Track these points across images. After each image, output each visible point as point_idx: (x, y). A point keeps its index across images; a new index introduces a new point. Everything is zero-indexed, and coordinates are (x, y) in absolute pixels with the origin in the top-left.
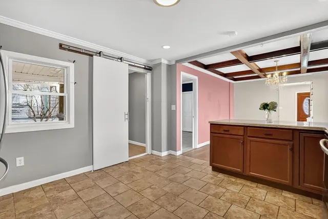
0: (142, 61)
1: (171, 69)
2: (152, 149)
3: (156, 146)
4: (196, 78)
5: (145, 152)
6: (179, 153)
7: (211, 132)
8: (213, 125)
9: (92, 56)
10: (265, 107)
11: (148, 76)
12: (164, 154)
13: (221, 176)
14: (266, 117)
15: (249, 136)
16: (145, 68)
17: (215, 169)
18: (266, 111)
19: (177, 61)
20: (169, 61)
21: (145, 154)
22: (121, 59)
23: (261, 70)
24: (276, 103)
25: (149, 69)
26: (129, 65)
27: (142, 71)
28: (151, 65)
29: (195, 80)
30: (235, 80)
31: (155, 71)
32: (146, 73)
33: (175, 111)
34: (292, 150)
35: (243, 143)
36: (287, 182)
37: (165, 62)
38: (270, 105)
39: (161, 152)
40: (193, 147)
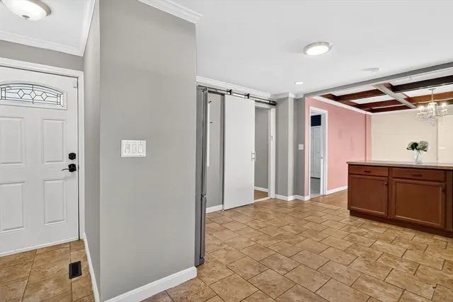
0: (267, 96)
1: (299, 103)
2: (276, 193)
3: (280, 188)
4: (326, 112)
5: (267, 196)
6: (307, 198)
7: (349, 174)
8: (352, 166)
9: (223, 95)
10: (414, 146)
11: (273, 112)
12: (291, 198)
13: (360, 220)
14: (415, 158)
15: (394, 178)
16: (269, 104)
17: (354, 213)
18: (415, 151)
19: (306, 95)
20: (296, 95)
21: (267, 198)
22: (248, 95)
23: (409, 99)
24: (426, 143)
25: (273, 104)
26: (256, 101)
27: (266, 106)
28: (274, 99)
29: (324, 114)
30: (373, 111)
31: (280, 107)
32: (270, 109)
33: (303, 151)
34: (445, 191)
35: (387, 185)
36: (437, 225)
37: (292, 96)
38: (419, 145)
39: (287, 196)
40: (321, 193)
